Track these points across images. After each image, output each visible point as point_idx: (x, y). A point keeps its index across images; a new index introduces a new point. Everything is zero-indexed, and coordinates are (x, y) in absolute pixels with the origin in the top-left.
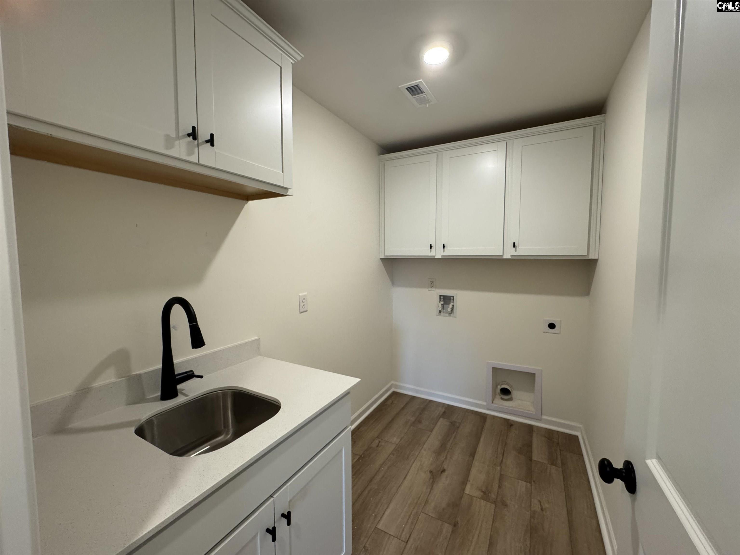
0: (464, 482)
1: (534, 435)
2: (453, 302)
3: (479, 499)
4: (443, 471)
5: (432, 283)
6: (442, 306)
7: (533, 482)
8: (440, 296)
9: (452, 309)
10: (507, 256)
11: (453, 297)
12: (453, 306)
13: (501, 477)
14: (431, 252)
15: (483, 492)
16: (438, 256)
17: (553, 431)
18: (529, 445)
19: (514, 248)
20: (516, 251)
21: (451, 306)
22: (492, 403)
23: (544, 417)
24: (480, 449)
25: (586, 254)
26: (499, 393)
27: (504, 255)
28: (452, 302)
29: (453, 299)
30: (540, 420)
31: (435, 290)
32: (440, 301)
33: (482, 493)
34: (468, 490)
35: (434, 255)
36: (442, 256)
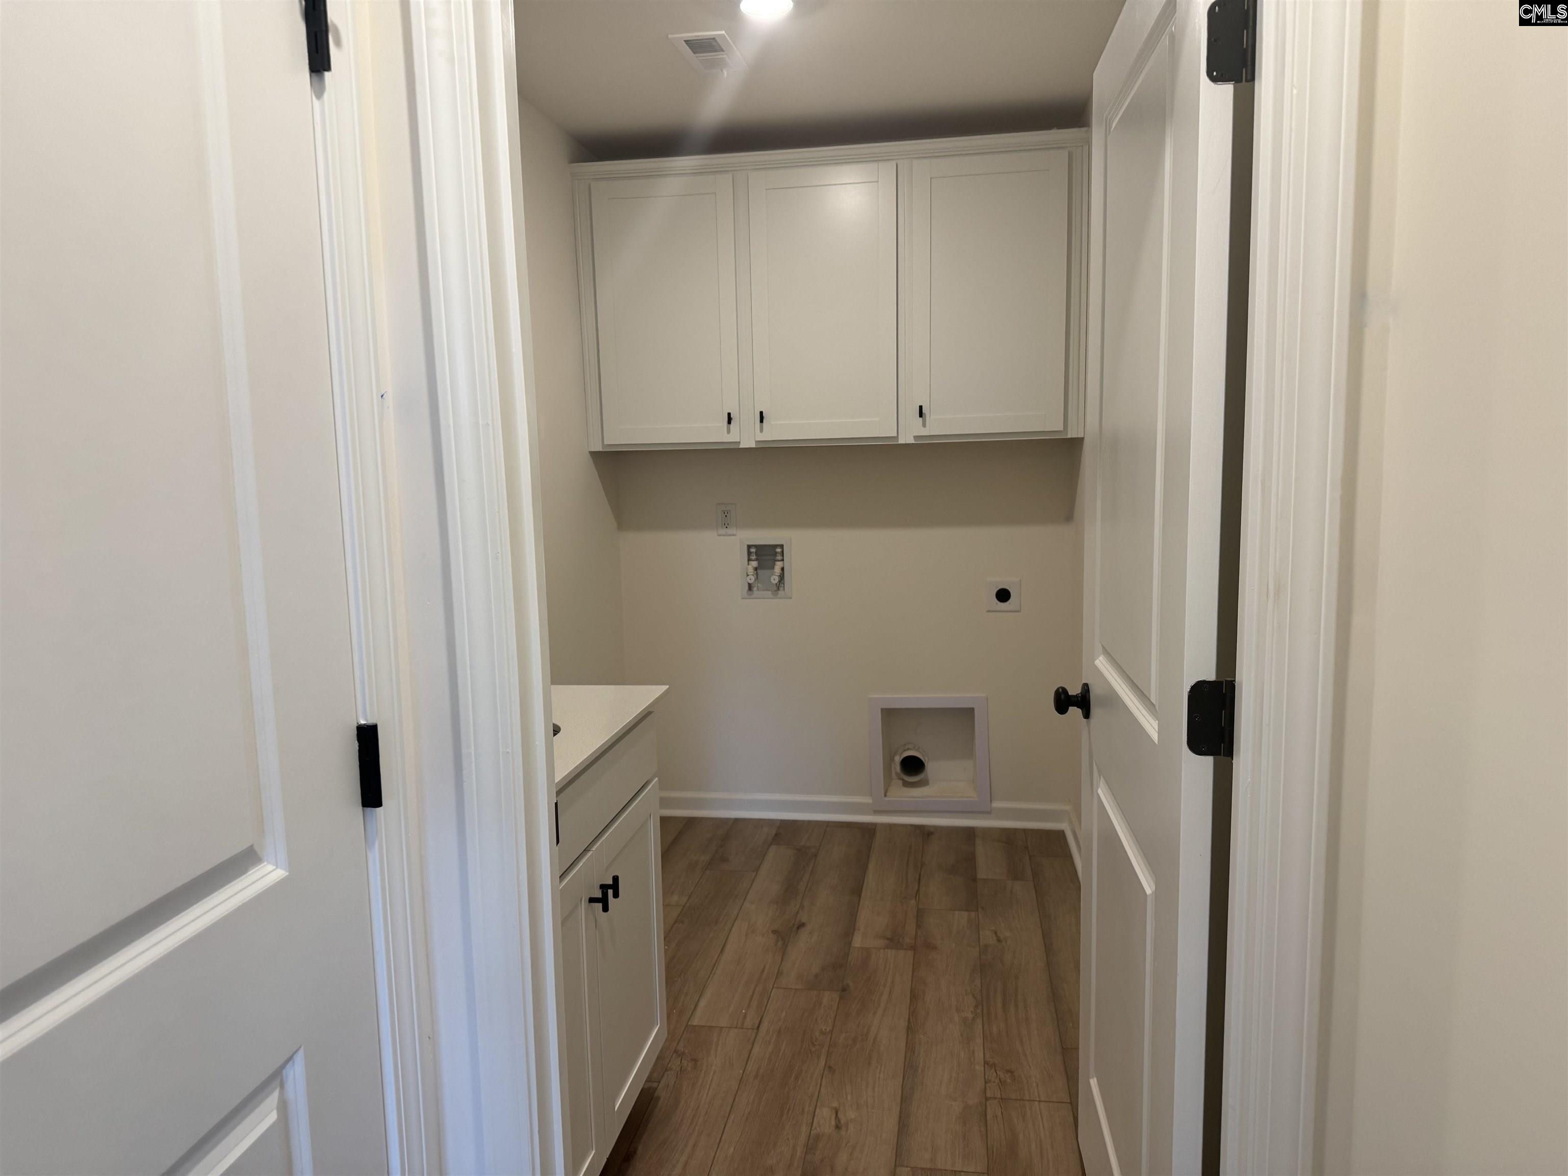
0: (848, 933)
1: (978, 842)
2: (783, 560)
3: (882, 951)
4: (802, 925)
5: (726, 516)
6: (754, 573)
7: (980, 909)
8: (749, 547)
9: (782, 577)
10: (906, 438)
11: (782, 546)
12: (783, 569)
13: (920, 915)
14: (729, 431)
15: (888, 939)
16: (748, 443)
17: (1015, 831)
18: (970, 860)
19: (921, 419)
20: (924, 425)
21: (777, 570)
22: (885, 795)
23: (996, 804)
24: (871, 879)
25: (1062, 429)
26: (897, 773)
27: (899, 436)
28: (779, 561)
29: (782, 553)
30: (989, 813)
31: (734, 533)
32: (749, 560)
33: (886, 941)
34: (858, 941)
35: (738, 441)
36: (757, 442)
